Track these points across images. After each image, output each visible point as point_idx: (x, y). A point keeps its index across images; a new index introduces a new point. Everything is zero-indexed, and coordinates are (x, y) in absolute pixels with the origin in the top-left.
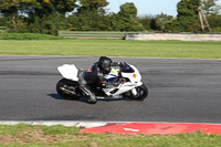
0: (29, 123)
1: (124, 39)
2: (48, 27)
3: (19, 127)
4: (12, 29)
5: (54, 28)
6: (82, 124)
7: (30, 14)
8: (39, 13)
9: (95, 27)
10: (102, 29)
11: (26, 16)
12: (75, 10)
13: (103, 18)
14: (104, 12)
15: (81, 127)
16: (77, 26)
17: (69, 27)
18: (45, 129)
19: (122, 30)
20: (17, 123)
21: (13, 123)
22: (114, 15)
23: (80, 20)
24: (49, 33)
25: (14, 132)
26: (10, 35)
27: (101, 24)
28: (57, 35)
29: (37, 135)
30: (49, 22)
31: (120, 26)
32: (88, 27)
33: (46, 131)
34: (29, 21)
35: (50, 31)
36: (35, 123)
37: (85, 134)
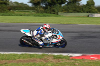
0: (47, 53)
1: (88, 16)
2: (54, 11)
3: (43, 55)
4: (38, 12)
5: (56, 11)
6: (70, 55)
7: (46, 5)
8: (50, 4)
9: (75, 11)
10: (78, 12)
11: (44, 6)
12: (66, 3)
13: (79, 7)
14: (79, 4)
15: (70, 56)
16: (67, 10)
17: (63, 11)
18: (54, 56)
19: (87, 12)
20: (42, 53)
21: (40, 53)
22: (84, 5)
23: (68, 8)
24: (54, 14)
25: (41, 57)
26: (37, 14)
27: (77, 9)
28: (58, 14)
29: (51, 59)
30: (54, 9)
31: (87, 10)
32: (72, 11)
33: (55, 57)
34: (45, 8)
35: (55, 13)
36: (50, 54)
37: (72, 59)
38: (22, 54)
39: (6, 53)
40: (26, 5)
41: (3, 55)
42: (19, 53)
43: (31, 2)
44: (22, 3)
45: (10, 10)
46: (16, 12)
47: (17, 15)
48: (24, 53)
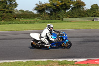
0: (52, 60)
1: (93, 20)
2: (59, 17)
3: (48, 62)
5: (61, 17)
7: (51, 11)
8: (55, 11)
9: (80, 16)
10: (83, 17)
11: (49, 12)
12: (71, 9)
13: (83, 12)
14: (83, 9)
15: (75, 61)
16: (71, 16)
17: (68, 16)
18: (59, 62)
19: (92, 17)
20: (47, 60)
21: (45, 60)
22: (88, 10)
23: (73, 13)
24: (59, 20)
25: (46, 64)
26: (42, 21)
27: (82, 14)
28: (63, 20)
30: (59, 15)
31: (91, 15)
32: (76, 16)
34: (50, 15)
36: (55, 60)
37: (77, 64)
38: (27, 62)
39: (11, 61)
40: (31, 12)
41: (8, 63)
42: (24, 61)
43: (35, 9)
44: (27, 11)
45: (16, 18)
46: (22, 20)
47: (22, 23)
48: (29, 60)
